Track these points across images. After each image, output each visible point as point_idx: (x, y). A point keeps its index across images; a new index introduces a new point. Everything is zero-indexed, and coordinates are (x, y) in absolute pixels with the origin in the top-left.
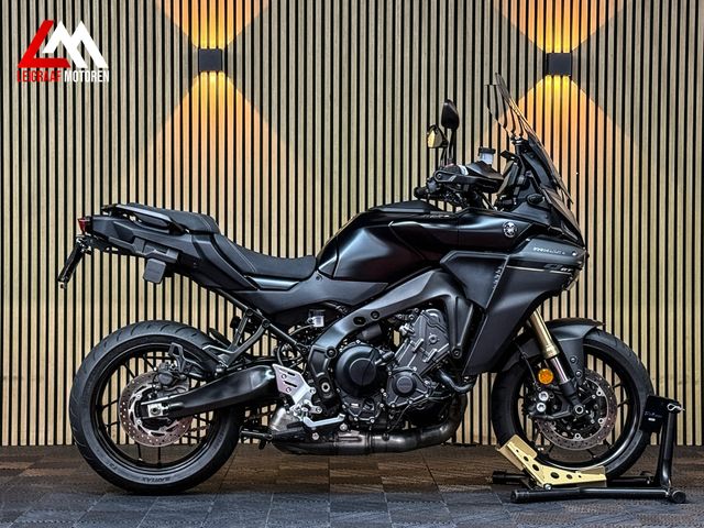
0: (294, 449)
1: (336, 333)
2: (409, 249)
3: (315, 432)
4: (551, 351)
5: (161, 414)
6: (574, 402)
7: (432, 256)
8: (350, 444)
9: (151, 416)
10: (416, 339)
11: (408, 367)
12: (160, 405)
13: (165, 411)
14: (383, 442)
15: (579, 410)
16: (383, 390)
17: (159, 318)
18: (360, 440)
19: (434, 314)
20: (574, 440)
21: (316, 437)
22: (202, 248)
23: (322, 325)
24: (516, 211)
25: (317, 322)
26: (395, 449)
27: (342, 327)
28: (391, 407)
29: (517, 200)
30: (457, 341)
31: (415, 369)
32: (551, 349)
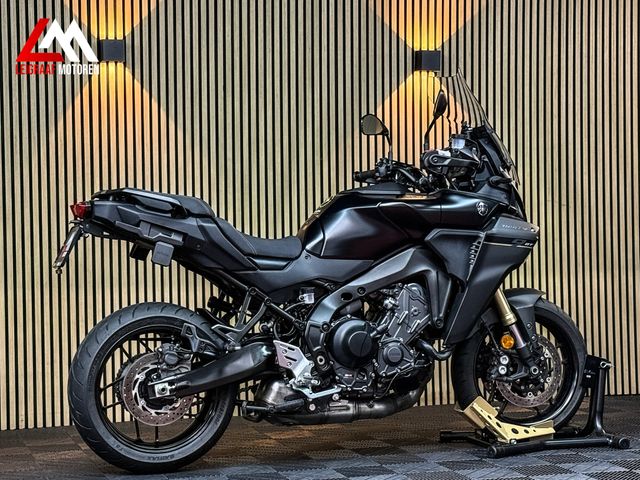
0: (288, 420)
1: (326, 308)
2: (395, 228)
3: (312, 403)
4: (510, 319)
5: (168, 394)
6: (530, 364)
7: (416, 235)
8: (339, 413)
9: (158, 396)
10: (400, 311)
11: (394, 338)
12: (166, 384)
13: (171, 391)
14: (368, 409)
15: (535, 370)
16: (374, 361)
17: (158, 300)
18: (348, 409)
19: (415, 288)
20: (527, 398)
21: (312, 407)
22: (208, 230)
23: (313, 301)
24: (481, 192)
25: (308, 299)
26: (377, 415)
27: (330, 303)
28: (382, 377)
29: (475, 182)
30: (439, 312)
31: (401, 339)
32: (510, 317)
